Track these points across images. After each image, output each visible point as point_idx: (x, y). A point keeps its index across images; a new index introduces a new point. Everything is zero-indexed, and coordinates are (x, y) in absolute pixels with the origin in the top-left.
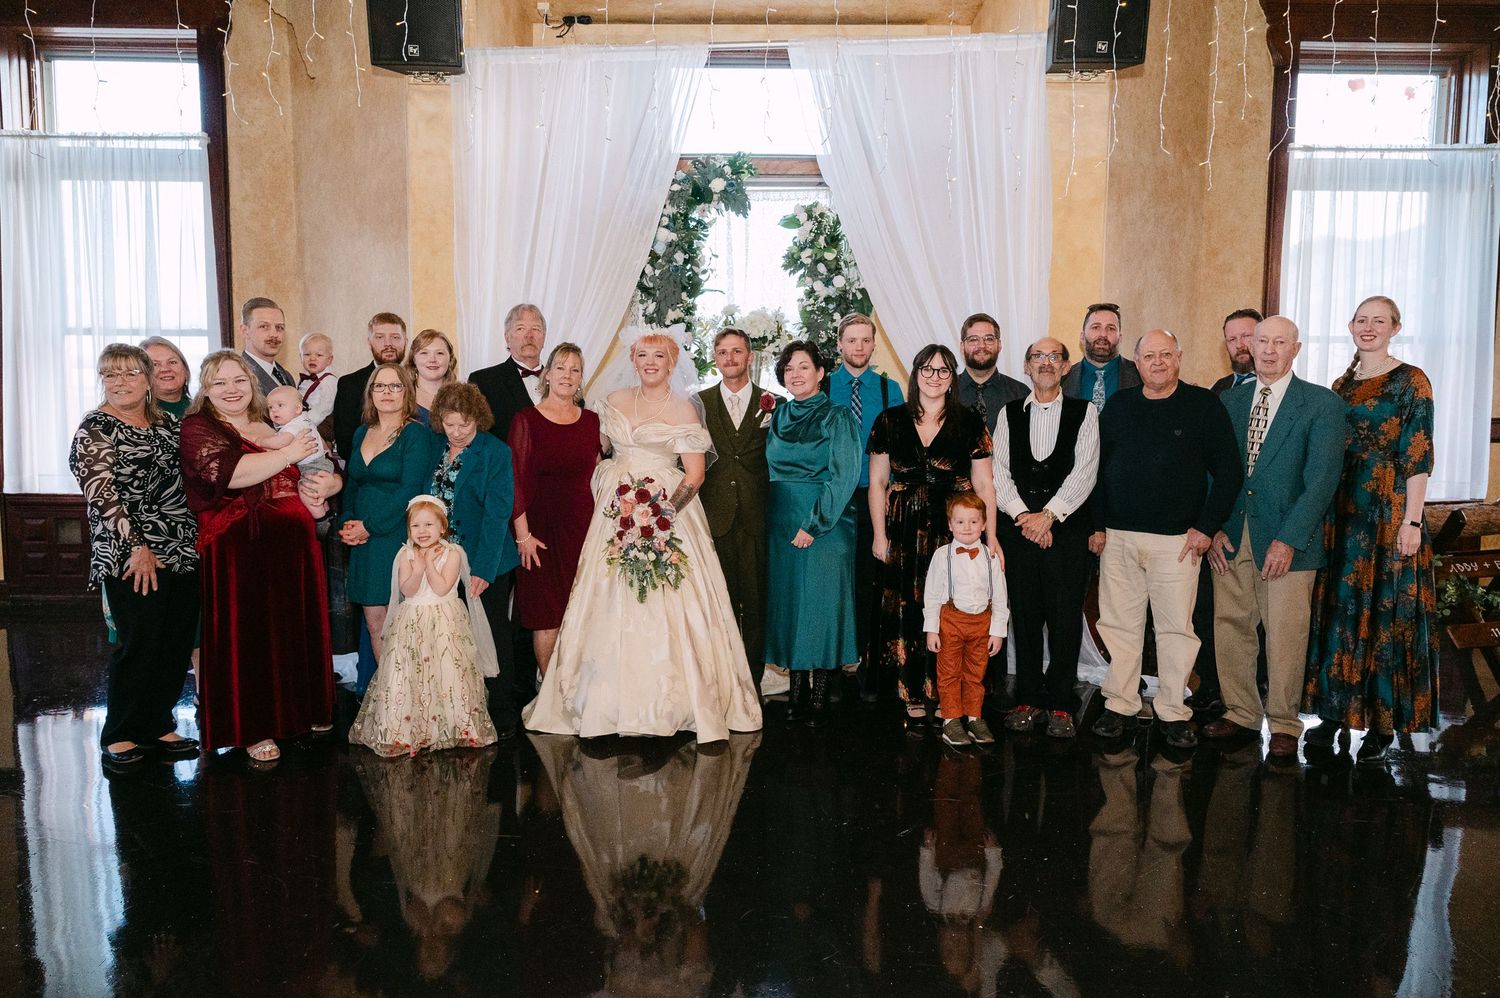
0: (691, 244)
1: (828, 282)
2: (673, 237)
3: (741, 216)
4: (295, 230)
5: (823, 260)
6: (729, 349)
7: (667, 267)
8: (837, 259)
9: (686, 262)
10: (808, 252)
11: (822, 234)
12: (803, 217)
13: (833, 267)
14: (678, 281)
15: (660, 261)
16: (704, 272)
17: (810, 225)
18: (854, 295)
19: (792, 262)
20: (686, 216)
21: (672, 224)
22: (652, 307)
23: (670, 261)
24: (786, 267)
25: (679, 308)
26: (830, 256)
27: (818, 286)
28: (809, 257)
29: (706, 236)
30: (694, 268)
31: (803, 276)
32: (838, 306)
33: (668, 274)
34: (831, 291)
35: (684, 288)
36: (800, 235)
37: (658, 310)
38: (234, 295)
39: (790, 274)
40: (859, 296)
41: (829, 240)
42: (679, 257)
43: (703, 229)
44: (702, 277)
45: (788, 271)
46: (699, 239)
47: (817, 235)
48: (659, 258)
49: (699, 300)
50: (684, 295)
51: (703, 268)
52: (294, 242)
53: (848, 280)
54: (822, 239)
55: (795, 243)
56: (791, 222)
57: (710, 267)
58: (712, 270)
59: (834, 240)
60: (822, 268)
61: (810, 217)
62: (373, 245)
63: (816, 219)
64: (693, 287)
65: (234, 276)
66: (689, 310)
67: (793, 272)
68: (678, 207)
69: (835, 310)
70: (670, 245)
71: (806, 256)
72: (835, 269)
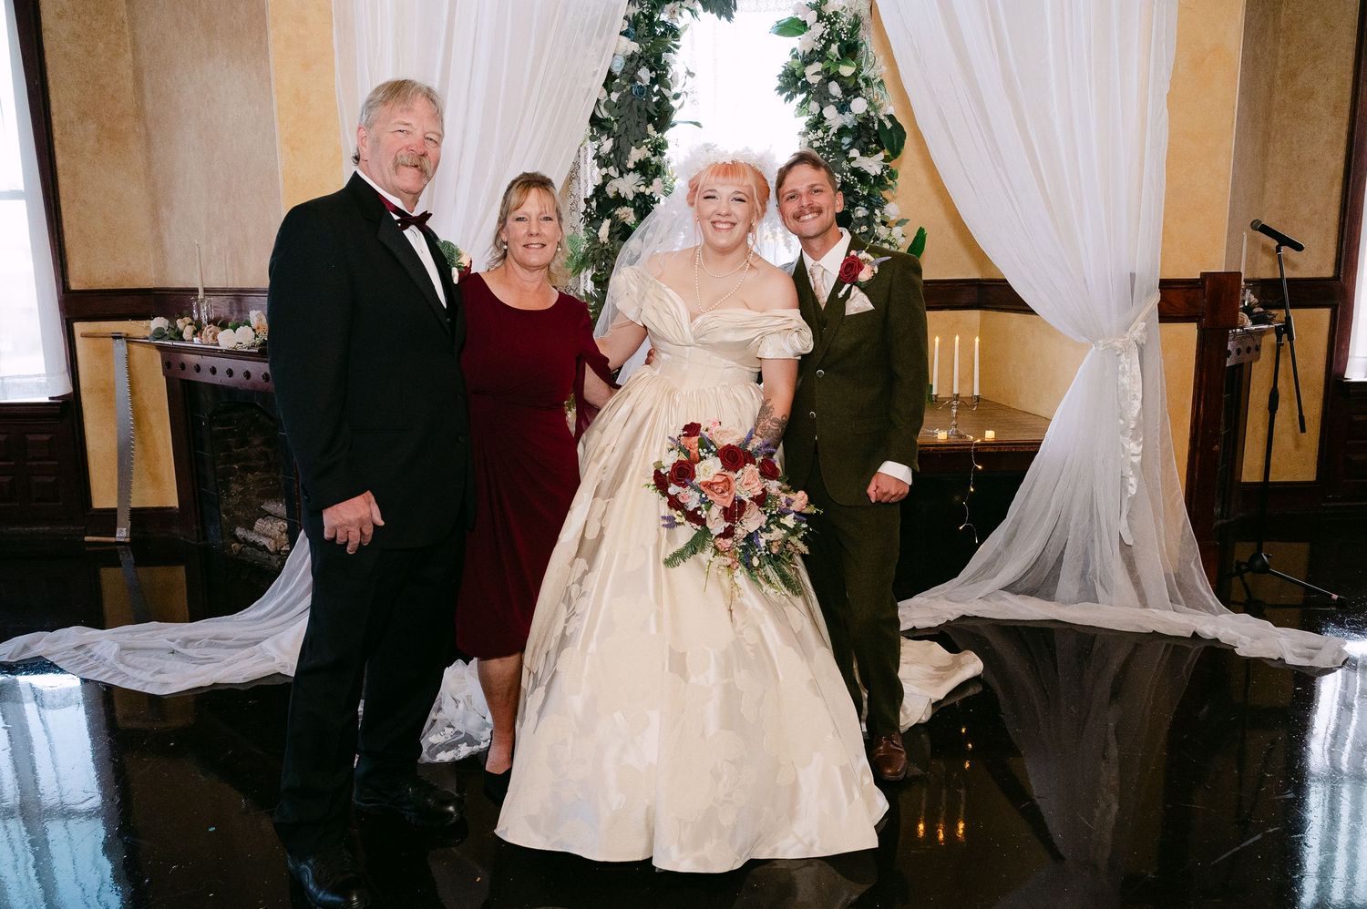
0: (659, 58)
1: (843, 108)
2: (634, 47)
3: (724, 19)
4: (129, 56)
5: (837, 77)
6: (802, 188)
7: (628, 88)
8: (855, 75)
9: (653, 81)
10: (817, 67)
11: (833, 41)
12: (811, 17)
13: (851, 85)
14: (643, 108)
15: (618, 81)
16: (677, 96)
17: (818, 29)
18: (881, 122)
19: (792, 81)
20: (651, 17)
21: (632, 30)
22: (608, 145)
23: (633, 80)
24: (781, 90)
25: (646, 144)
26: (846, 71)
27: (830, 112)
28: (817, 73)
29: (677, 47)
30: (665, 91)
31: (805, 101)
32: (856, 139)
33: (629, 99)
34: (848, 120)
35: (650, 119)
36: (803, 44)
37: (615, 149)
38: (56, 143)
39: (786, 100)
40: (889, 125)
41: (844, 51)
42: (645, 74)
43: (674, 37)
44: (674, 103)
45: (785, 95)
46: (669, 50)
47: (829, 42)
48: (615, 78)
49: (669, 135)
50: (650, 127)
51: (674, 91)
52: (130, 72)
53: (870, 103)
54: (834, 48)
55: (796, 57)
56: (794, 27)
57: (684, 89)
58: (687, 94)
59: (850, 50)
60: (835, 89)
61: (820, 18)
62: (227, 66)
63: (829, 20)
64: (662, 117)
65: (55, 119)
66: (658, 148)
67: (790, 98)
68: (641, 5)
69: (852, 146)
70: (630, 58)
71: (813, 74)
72: (851, 89)
